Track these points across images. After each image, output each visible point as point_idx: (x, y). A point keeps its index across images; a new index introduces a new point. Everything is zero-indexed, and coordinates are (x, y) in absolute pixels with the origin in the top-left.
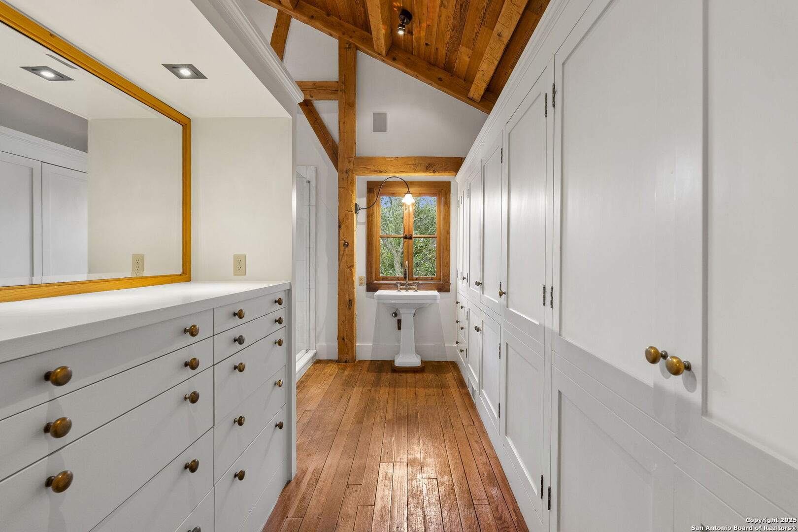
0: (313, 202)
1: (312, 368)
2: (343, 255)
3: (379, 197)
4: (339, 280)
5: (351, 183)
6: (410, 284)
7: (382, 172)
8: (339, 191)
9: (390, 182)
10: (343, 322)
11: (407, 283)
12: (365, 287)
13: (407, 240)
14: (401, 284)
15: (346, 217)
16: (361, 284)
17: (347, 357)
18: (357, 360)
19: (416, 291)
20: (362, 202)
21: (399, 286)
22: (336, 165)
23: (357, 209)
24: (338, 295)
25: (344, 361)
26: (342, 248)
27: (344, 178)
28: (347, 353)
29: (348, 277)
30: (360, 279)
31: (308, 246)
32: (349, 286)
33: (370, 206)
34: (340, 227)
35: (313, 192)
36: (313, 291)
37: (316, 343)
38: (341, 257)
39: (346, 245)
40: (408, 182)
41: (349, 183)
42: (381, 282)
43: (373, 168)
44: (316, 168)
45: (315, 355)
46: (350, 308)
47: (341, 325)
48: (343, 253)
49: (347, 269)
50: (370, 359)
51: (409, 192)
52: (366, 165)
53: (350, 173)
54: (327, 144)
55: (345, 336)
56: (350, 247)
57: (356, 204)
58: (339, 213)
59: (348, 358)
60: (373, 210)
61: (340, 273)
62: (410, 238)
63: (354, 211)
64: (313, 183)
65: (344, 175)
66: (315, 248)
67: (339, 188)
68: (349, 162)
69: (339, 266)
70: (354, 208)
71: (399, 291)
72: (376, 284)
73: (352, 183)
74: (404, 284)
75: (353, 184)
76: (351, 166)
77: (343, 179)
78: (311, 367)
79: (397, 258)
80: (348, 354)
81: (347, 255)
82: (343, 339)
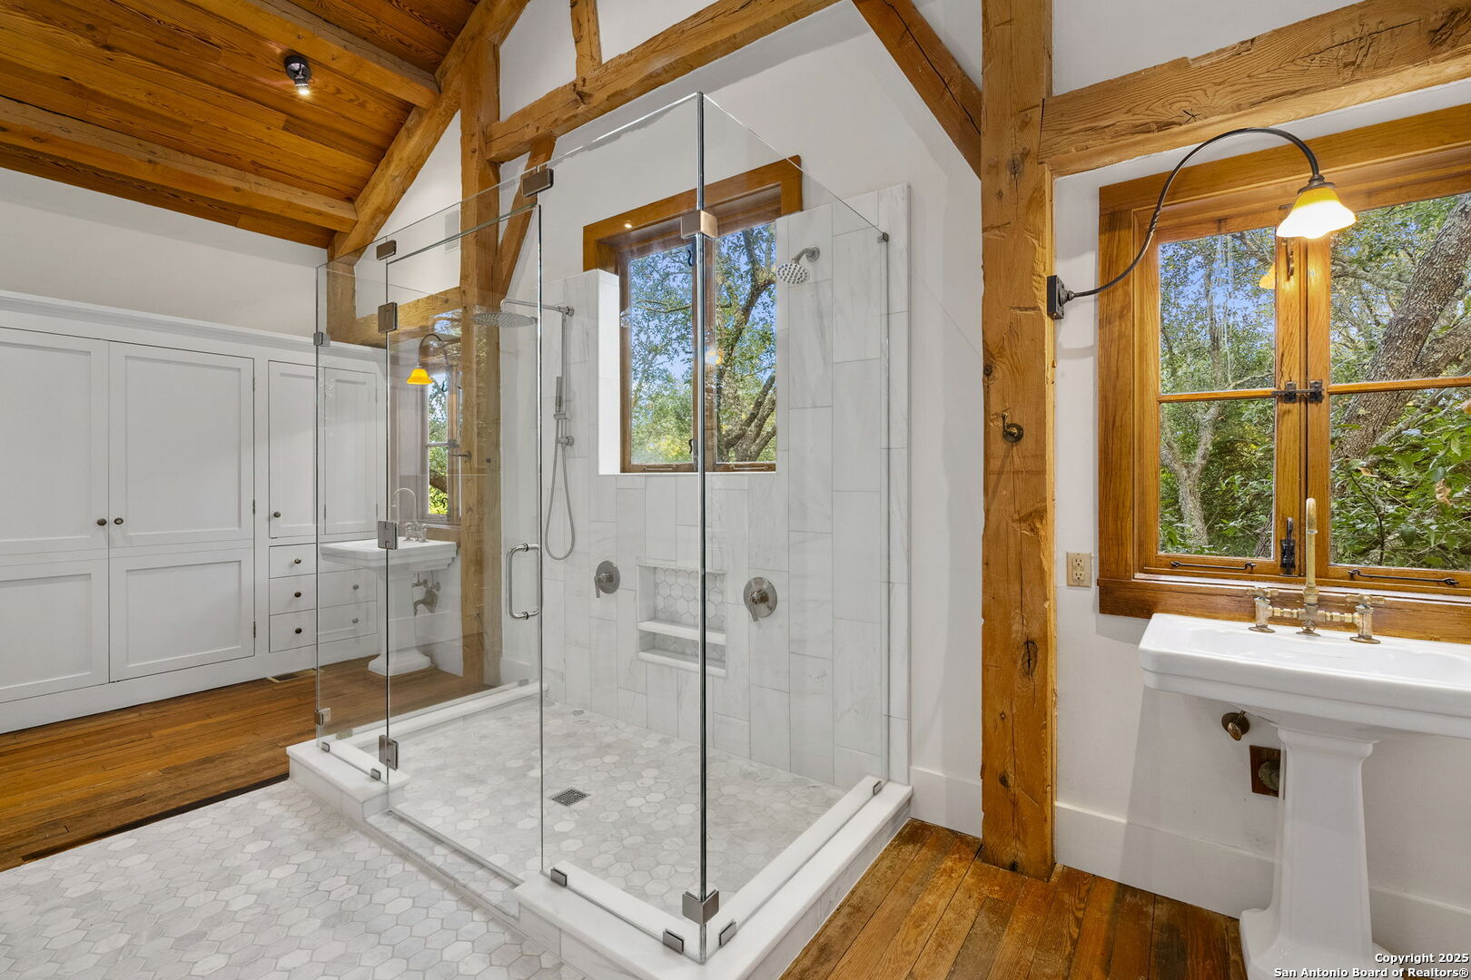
0: (899, 303)
1: (887, 863)
2: (1000, 473)
3: (1153, 248)
4: (986, 564)
5: (1030, 202)
6: (1323, 602)
7: (1169, 125)
8: (986, 242)
9: (1206, 165)
10: (1003, 716)
11: (1312, 599)
12: (1091, 594)
13: (1295, 407)
14: (1276, 601)
15: (1013, 331)
16: (1076, 582)
17: (1013, 850)
18: (1058, 868)
19: (1369, 639)
20: (1080, 271)
21: (1264, 610)
22: (973, 155)
23: (1057, 299)
24: (984, 616)
25: (1007, 860)
26: (1000, 446)
27: (1005, 192)
28: (1017, 837)
29: (1020, 553)
30: (1074, 562)
31: (885, 445)
32: (1027, 591)
33: (1112, 279)
34: (988, 371)
35: (900, 268)
36: (900, 592)
37: (910, 763)
38: (993, 478)
39: (1013, 435)
40: (1310, 141)
41: (1023, 203)
42: (1165, 579)
43: (1123, 119)
44: (909, 187)
45: (909, 801)
46: (1028, 672)
47: (996, 727)
48: (1003, 466)
49: (1016, 525)
50: (1113, 874)
51: (1317, 181)
52: (1095, 118)
53: (1028, 167)
54: (942, 95)
55: (1010, 770)
56: (1027, 441)
57: (1053, 281)
58: (984, 323)
59: (1022, 855)
60: (1126, 294)
61: (992, 538)
62: (1315, 397)
63: (1044, 307)
64: (899, 241)
65: (1005, 177)
66: (905, 452)
67: (984, 230)
68: (1025, 124)
69: (987, 512)
70: (1043, 294)
71: (1262, 629)
72: (1143, 587)
73: (1037, 201)
74: (1297, 601)
75: (1041, 205)
76: (1031, 140)
77: (1000, 194)
78: (882, 858)
79: (1189, 482)
80: (1023, 843)
81: (1016, 472)
82: (1004, 781)
